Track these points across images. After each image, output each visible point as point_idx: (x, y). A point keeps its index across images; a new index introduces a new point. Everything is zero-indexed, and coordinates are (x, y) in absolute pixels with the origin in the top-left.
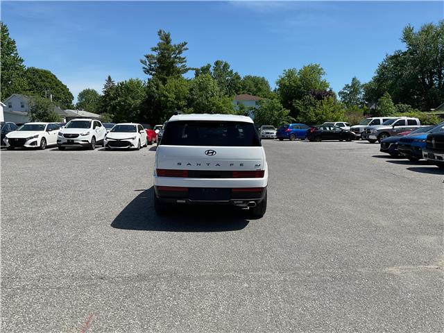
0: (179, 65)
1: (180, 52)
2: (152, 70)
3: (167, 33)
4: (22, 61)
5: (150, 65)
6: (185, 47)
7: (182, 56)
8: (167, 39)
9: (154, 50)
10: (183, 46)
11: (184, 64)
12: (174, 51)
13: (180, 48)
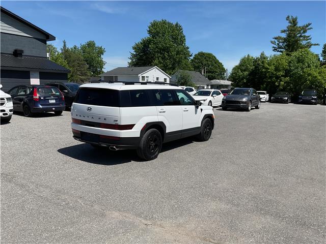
0: (304, 43)
1: (304, 32)
2: (280, 48)
3: (294, 17)
4: (188, 48)
5: (278, 44)
6: (309, 27)
7: (306, 34)
8: (294, 22)
9: (283, 31)
10: (307, 26)
11: (309, 41)
12: (300, 31)
13: (305, 29)
